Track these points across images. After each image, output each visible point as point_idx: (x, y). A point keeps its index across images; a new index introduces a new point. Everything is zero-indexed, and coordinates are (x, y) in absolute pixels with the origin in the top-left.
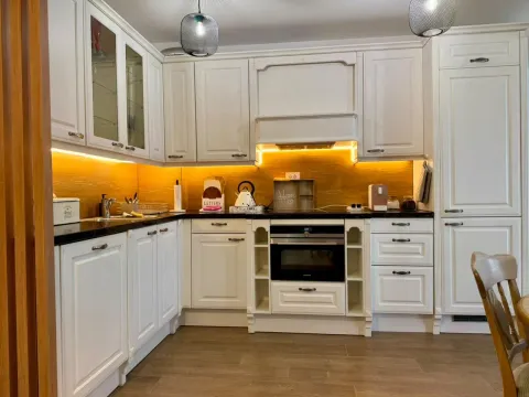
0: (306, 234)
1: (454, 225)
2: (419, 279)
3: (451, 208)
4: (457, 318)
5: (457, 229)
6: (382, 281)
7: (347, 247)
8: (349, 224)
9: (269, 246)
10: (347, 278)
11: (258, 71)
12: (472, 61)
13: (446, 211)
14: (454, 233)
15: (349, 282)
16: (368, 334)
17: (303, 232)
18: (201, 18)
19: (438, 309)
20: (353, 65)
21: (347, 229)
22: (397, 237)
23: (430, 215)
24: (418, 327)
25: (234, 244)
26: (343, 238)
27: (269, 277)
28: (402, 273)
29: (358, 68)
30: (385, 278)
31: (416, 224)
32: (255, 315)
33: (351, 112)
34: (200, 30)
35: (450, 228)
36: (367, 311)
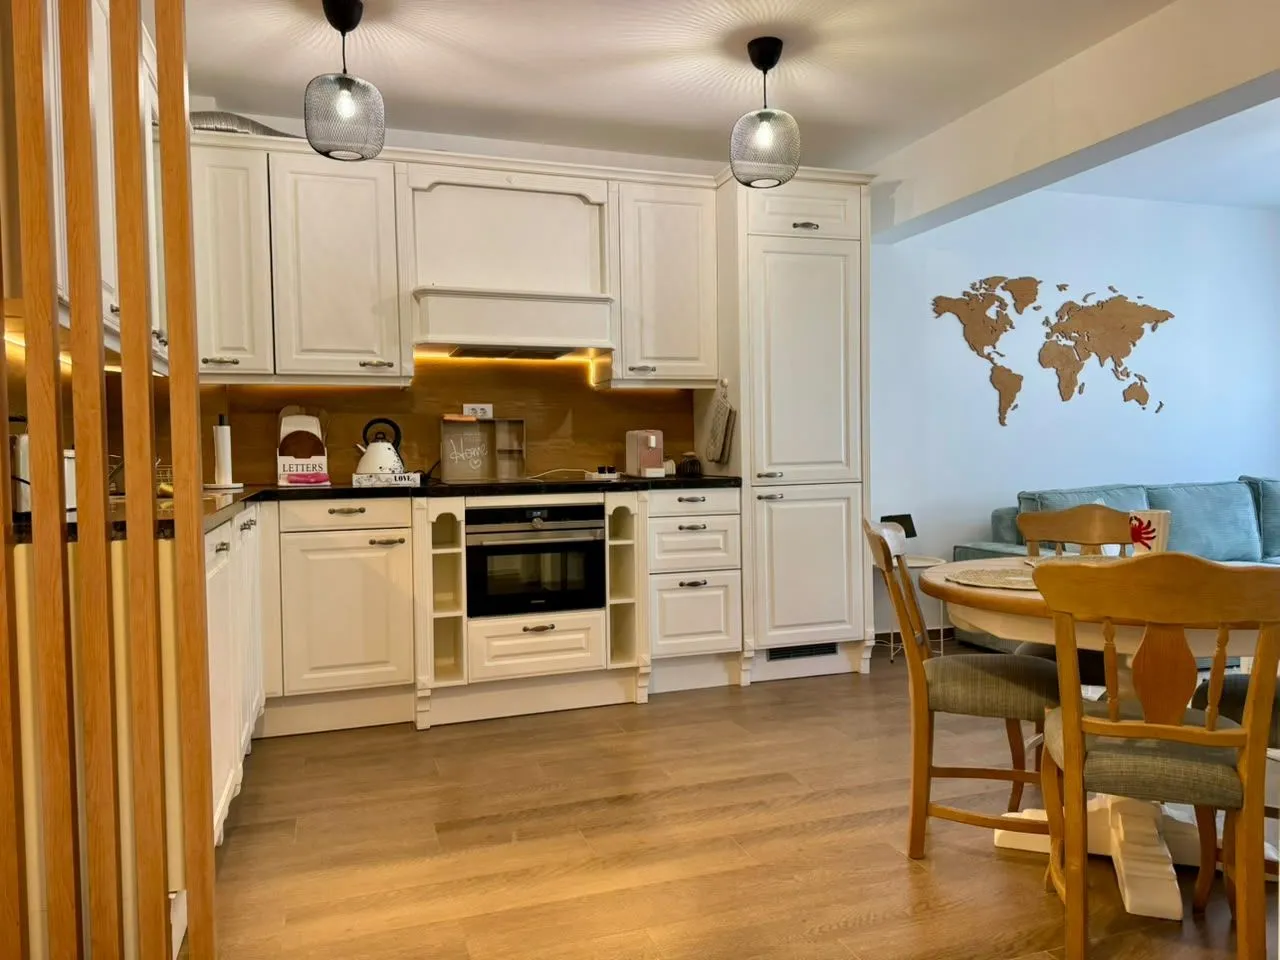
0: (538, 523)
1: (770, 498)
2: (720, 592)
3: (767, 470)
4: (776, 654)
5: (775, 505)
6: (662, 601)
7: (609, 543)
8: (612, 501)
9: (462, 550)
10: (610, 601)
11: (414, 190)
12: (795, 225)
13: (759, 476)
14: (770, 511)
15: (613, 607)
16: (642, 698)
17: (530, 520)
18: (345, 82)
19: (750, 642)
20: (600, 205)
21: (609, 511)
22: (686, 522)
23: (736, 482)
24: (716, 677)
25: (381, 553)
26: (603, 528)
27: (463, 612)
28: (694, 585)
29: (611, 211)
30: (667, 595)
31: (715, 498)
32: (434, 690)
33: (598, 294)
34: (346, 105)
35: (764, 503)
36: (642, 657)
